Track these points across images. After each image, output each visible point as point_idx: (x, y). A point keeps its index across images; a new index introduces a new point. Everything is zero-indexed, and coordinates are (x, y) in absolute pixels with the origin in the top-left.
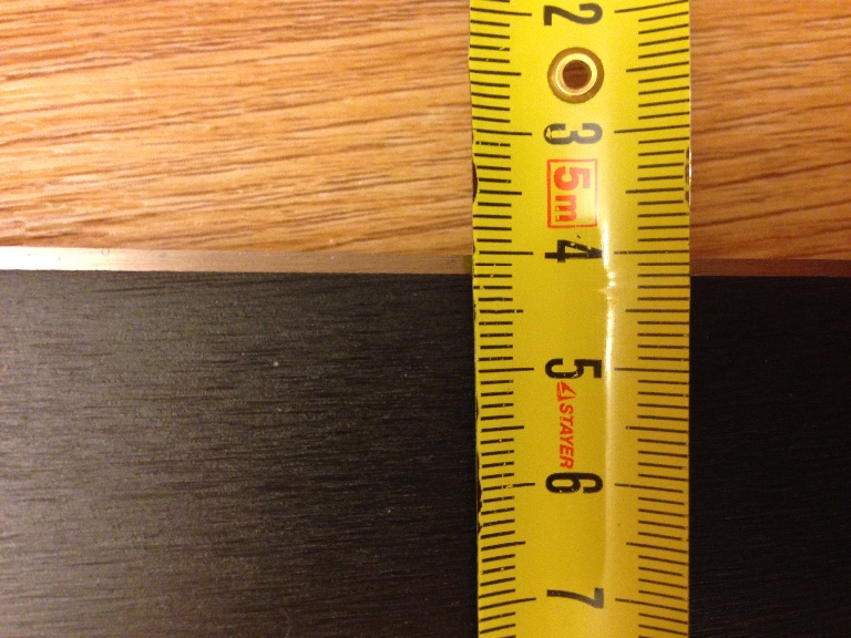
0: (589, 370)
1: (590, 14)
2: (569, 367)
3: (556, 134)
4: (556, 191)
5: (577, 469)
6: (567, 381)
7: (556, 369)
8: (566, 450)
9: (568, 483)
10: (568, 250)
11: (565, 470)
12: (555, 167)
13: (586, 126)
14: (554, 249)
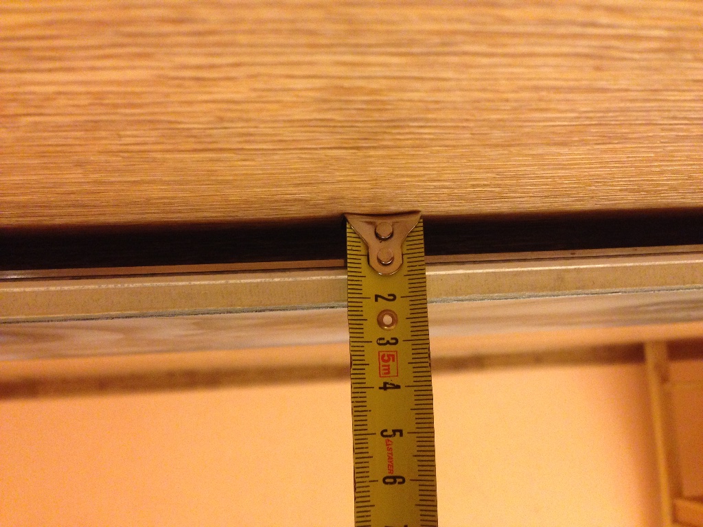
0: (398, 434)
1: (392, 298)
2: (390, 432)
3: (381, 342)
4: (382, 363)
5: (394, 474)
6: (390, 439)
7: (385, 433)
8: (391, 466)
9: (392, 480)
10: (388, 386)
11: (390, 475)
12: (381, 354)
13: (392, 339)
14: (382, 385)
